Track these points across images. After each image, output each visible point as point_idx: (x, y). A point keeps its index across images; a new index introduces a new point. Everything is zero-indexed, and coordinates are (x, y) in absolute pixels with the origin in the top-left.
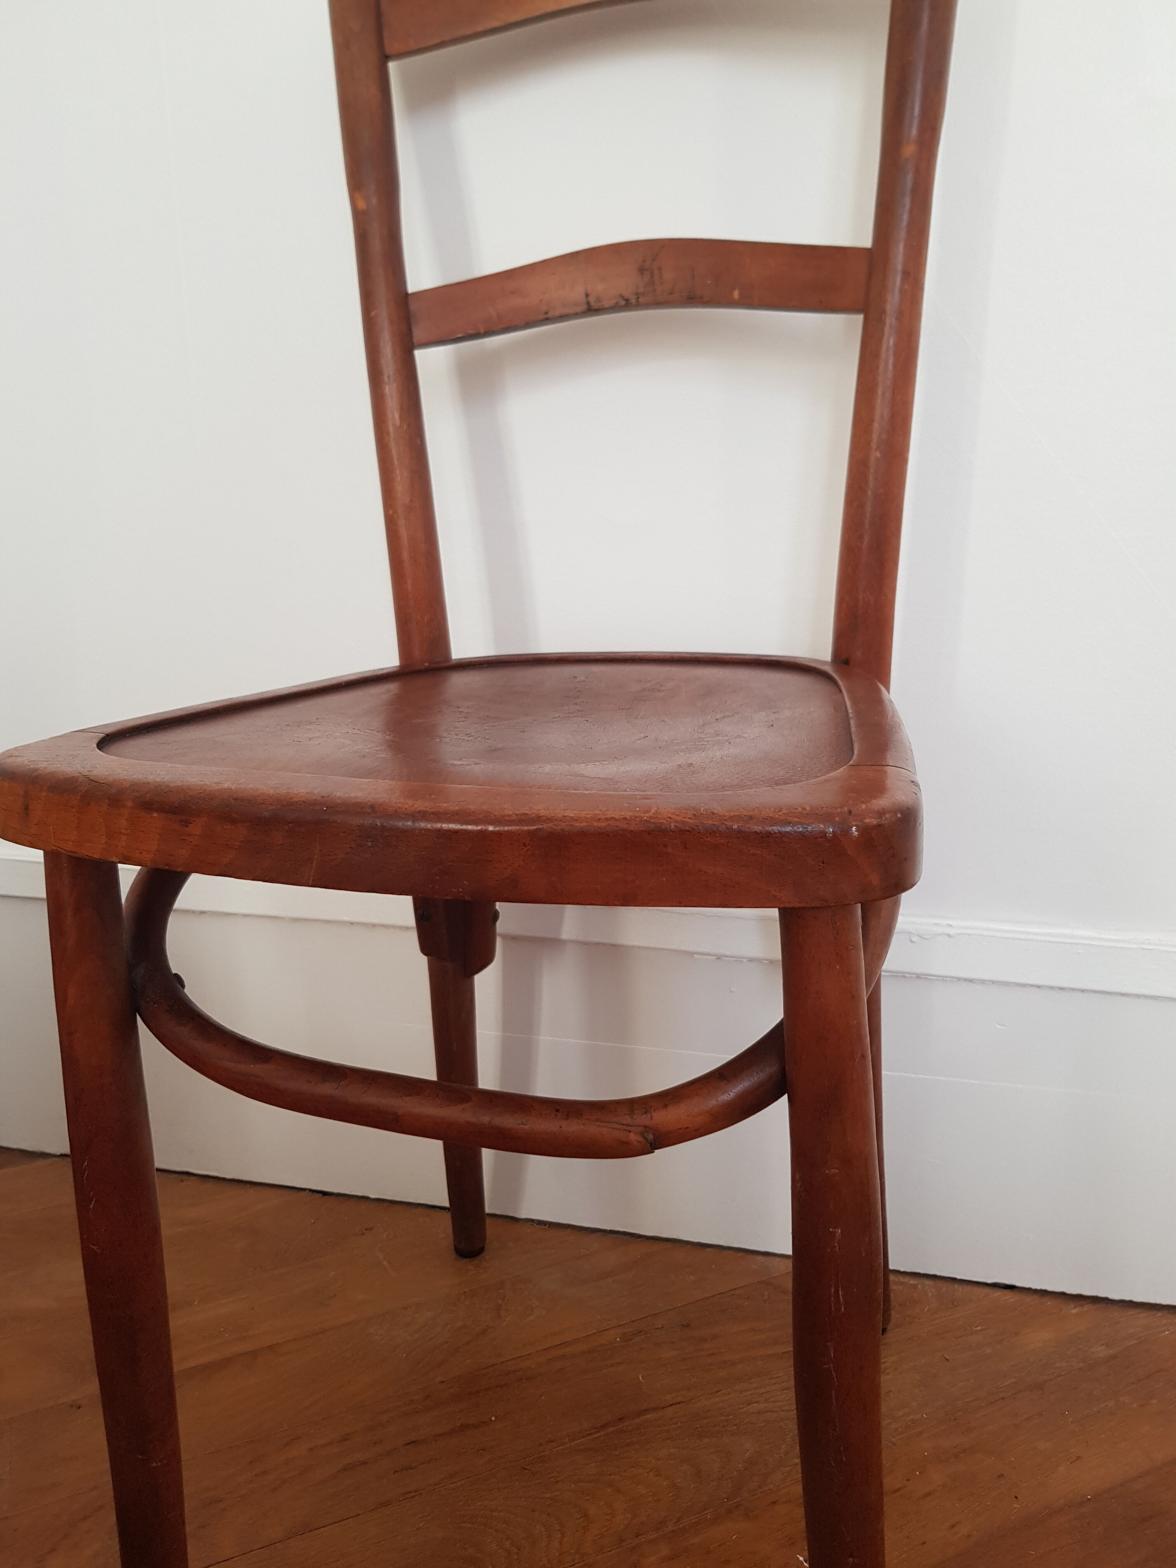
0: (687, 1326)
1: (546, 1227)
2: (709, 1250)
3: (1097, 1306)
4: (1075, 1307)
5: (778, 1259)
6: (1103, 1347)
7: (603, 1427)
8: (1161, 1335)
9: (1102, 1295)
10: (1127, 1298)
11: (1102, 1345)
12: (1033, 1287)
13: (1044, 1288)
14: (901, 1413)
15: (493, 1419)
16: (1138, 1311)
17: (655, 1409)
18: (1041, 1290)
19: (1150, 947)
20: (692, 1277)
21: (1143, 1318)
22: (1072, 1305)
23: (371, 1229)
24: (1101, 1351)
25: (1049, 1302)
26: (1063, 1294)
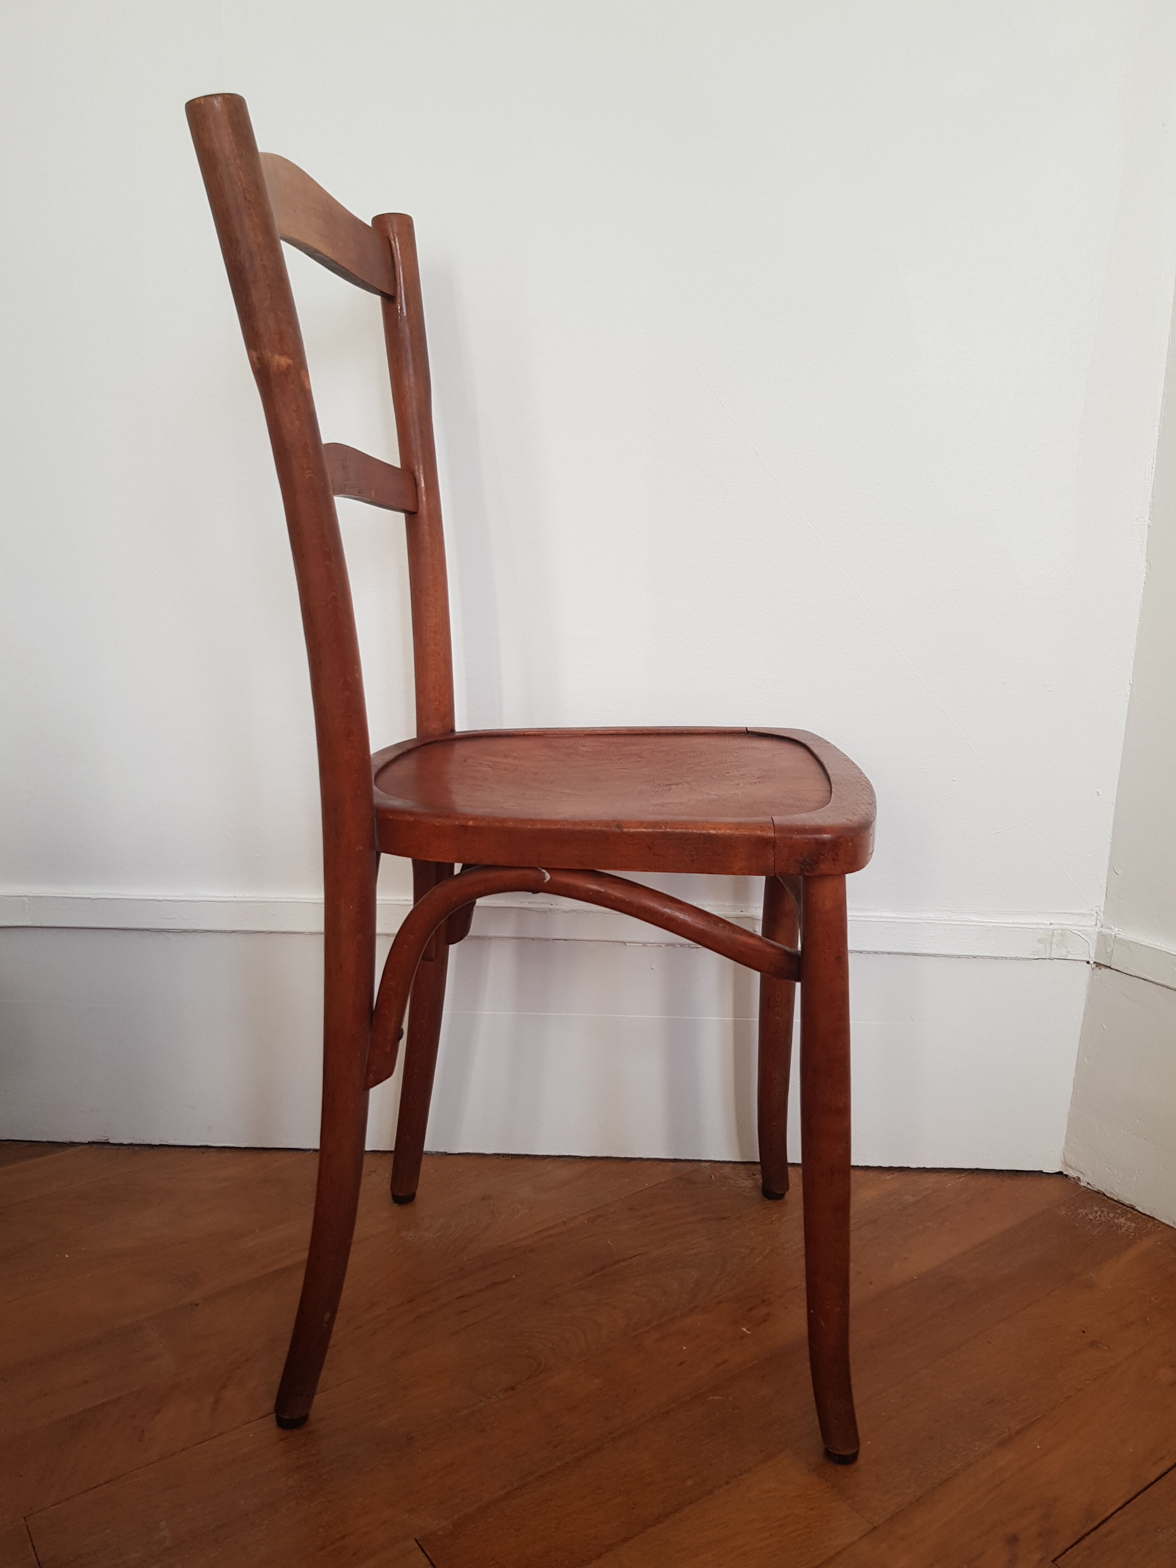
0: (631, 1209)
1: (509, 1158)
2: (633, 1162)
3: (903, 1173)
4: (888, 1175)
5: (684, 1163)
6: (911, 1196)
7: (593, 1273)
8: (946, 1187)
9: (906, 1165)
10: (921, 1166)
11: (910, 1195)
12: (860, 1165)
13: (867, 1165)
14: (789, 1245)
15: (514, 1277)
16: (929, 1174)
17: (624, 1260)
18: (866, 1166)
19: (931, 922)
20: (626, 1180)
21: (933, 1178)
22: (886, 1174)
23: (375, 1171)
24: (909, 1199)
25: (871, 1174)
26: (880, 1167)
